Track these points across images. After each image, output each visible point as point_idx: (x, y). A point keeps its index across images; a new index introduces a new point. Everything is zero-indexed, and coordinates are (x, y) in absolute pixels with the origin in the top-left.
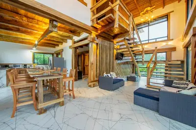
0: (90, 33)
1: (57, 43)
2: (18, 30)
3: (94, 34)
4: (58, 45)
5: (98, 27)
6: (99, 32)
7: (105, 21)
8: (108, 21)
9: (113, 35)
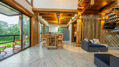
0: (77, 13)
1: (67, 22)
2: (52, 20)
3: (80, 13)
4: (67, 23)
5: (82, 8)
6: (83, 11)
7: (84, 3)
8: (86, 2)
9: (99, 9)
